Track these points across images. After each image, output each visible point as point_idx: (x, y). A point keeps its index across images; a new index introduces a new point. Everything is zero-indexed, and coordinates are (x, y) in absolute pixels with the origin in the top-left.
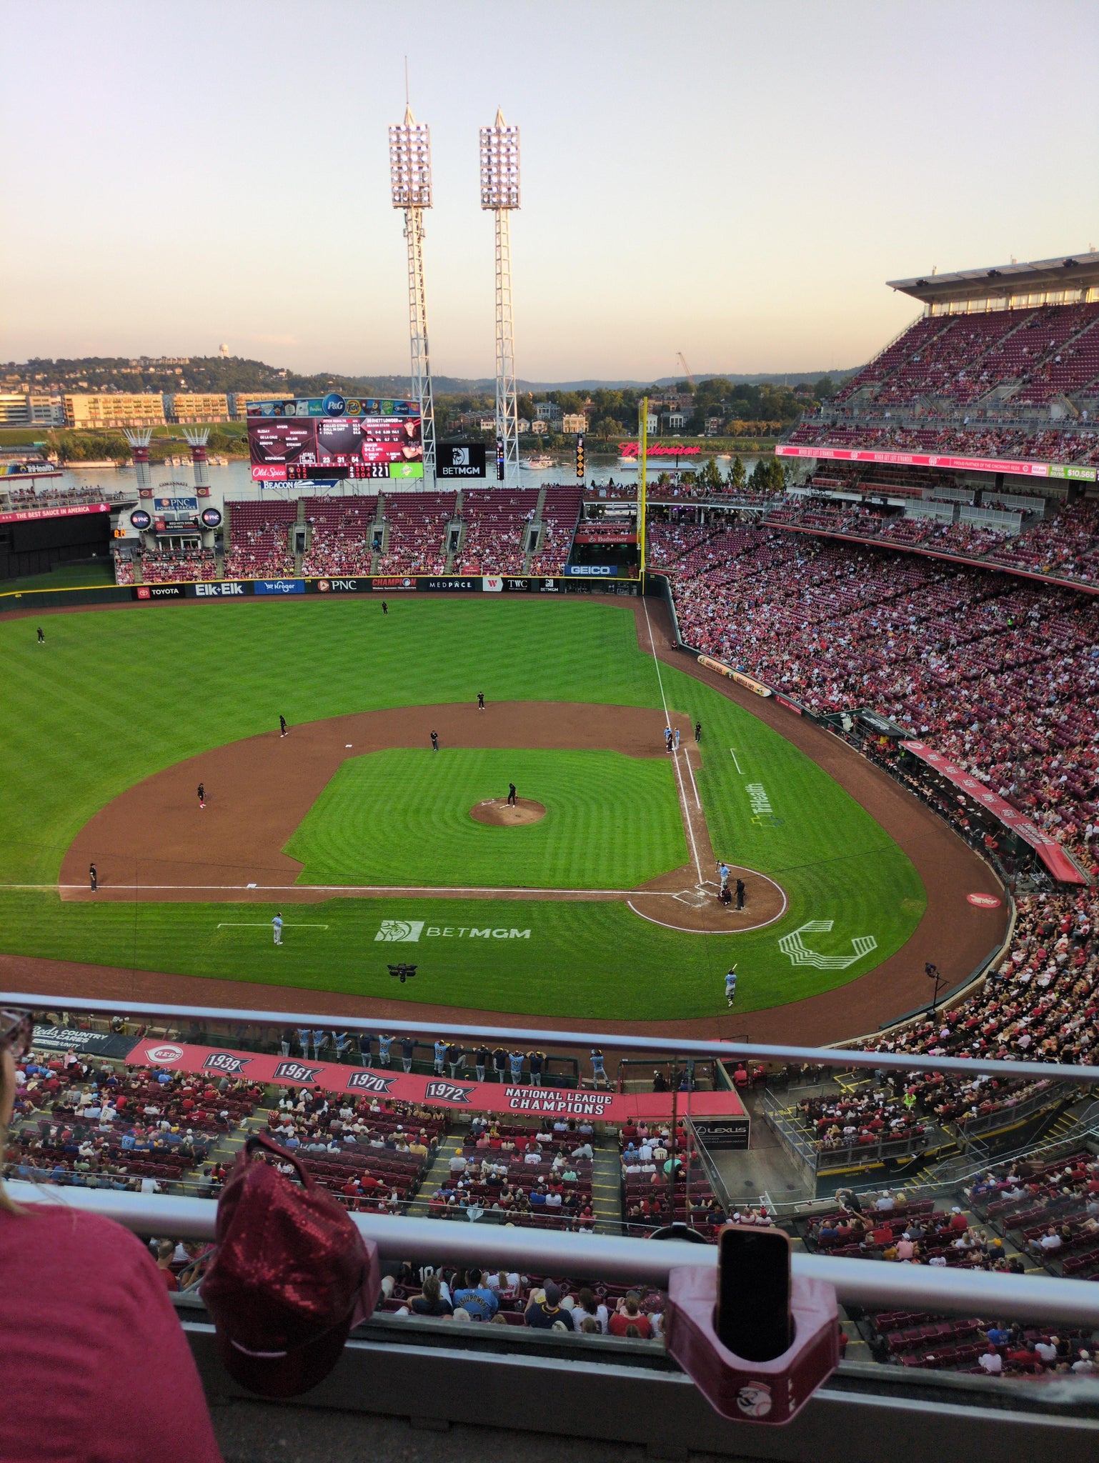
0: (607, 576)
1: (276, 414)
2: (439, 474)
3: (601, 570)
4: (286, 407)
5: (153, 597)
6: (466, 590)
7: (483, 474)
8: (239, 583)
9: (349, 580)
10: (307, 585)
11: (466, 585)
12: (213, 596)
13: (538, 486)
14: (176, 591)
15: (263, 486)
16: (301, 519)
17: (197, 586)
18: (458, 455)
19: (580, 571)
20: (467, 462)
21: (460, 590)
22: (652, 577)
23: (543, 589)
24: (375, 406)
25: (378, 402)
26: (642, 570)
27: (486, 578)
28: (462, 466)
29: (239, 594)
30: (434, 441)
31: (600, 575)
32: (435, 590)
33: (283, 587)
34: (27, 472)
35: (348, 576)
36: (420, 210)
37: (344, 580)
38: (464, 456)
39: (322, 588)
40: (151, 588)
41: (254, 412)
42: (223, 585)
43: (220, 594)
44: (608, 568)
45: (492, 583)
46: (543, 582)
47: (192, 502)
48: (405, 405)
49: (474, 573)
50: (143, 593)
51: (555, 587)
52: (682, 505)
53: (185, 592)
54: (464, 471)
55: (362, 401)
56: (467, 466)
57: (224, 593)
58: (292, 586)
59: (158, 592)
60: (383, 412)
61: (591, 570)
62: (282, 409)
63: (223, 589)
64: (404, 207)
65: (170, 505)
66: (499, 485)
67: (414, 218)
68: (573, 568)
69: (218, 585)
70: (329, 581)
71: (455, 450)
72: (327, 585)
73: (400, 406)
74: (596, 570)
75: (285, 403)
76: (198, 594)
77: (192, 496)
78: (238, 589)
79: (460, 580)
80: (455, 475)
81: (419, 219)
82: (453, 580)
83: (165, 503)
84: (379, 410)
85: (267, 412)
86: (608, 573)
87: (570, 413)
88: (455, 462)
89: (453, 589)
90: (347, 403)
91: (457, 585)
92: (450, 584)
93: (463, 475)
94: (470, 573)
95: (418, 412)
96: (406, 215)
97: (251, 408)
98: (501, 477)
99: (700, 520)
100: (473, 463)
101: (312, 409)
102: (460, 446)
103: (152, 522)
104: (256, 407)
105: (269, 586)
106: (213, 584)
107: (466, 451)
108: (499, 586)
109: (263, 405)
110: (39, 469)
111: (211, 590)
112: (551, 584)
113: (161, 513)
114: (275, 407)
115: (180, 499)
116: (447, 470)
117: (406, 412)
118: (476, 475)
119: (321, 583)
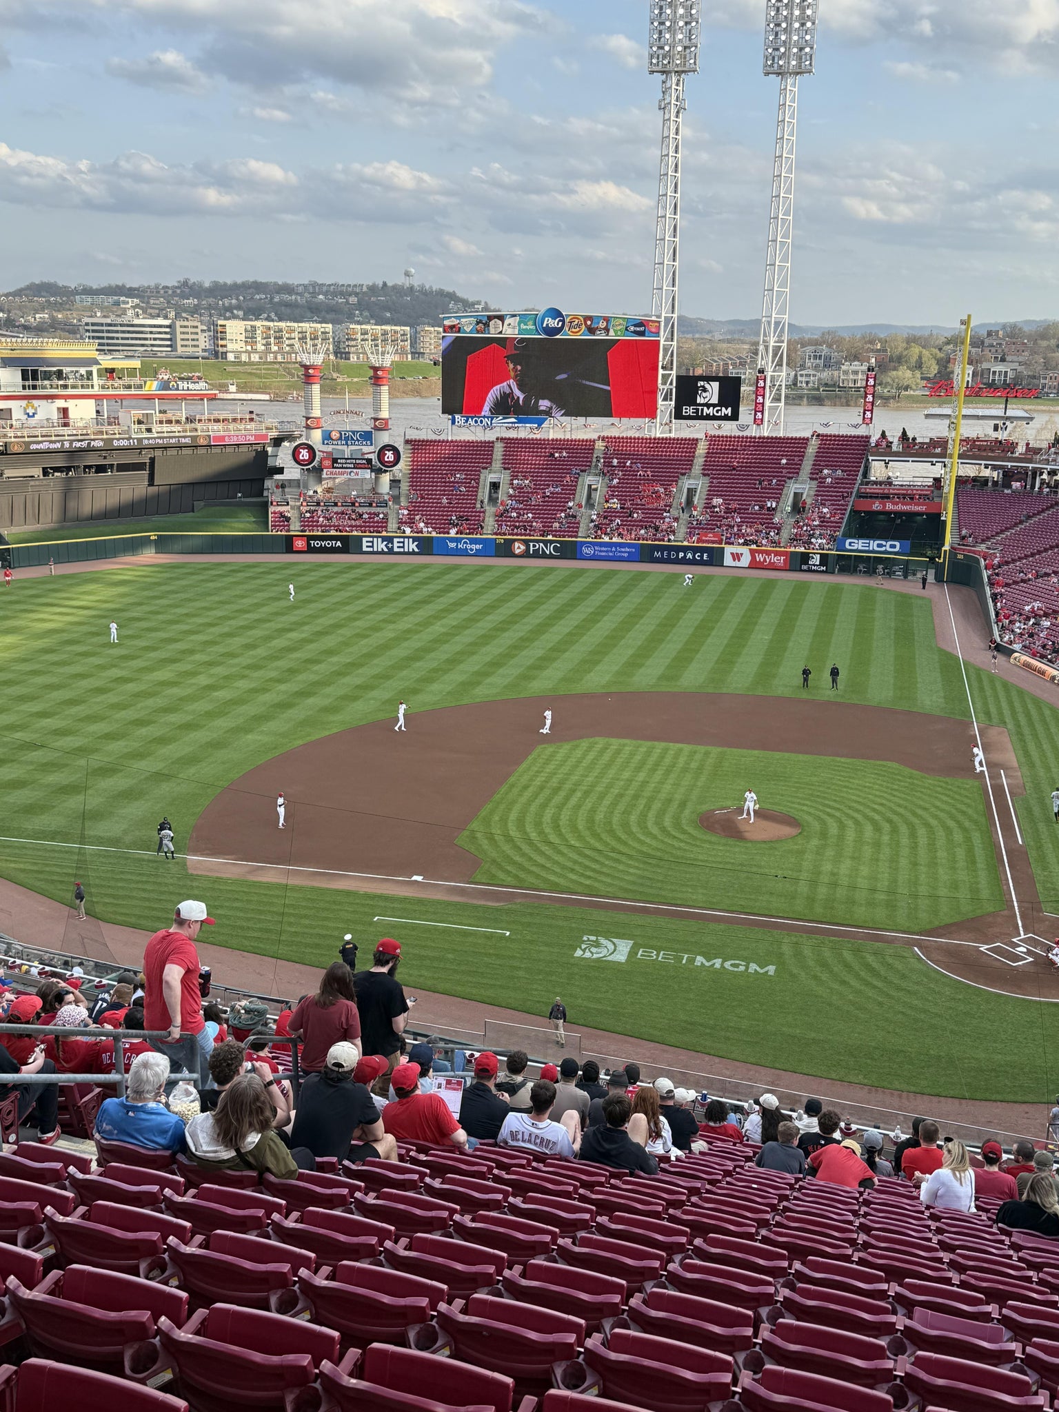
0: (895, 553)
1: (478, 332)
2: (679, 415)
3: (887, 545)
4: (492, 323)
5: (311, 550)
6: (701, 563)
7: (735, 417)
8: (415, 539)
9: (551, 542)
10: (498, 546)
11: (702, 556)
12: (382, 553)
13: (807, 434)
14: (339, 544)
15: (453, 423)
16: (497, 464)
17: (365, 540)
18: (705, 390)
19: (858, 545)
20: (715, 400)
21: (693, 562)
22: (960, 557)
23: (804, 567)
24: (602, 325)
25: (607, 319)
26: (946, 547)
27: (729, 550)
28: (708, 405)
29: (413, 553)
30: (674, 373)
31: (886, 552)
32: (660, 561)
33: (469, 547)
34: (177, 389)
35: (550, 537)
36: (683, 75)
37: (546, 543)
38: (712, 392)
39: (517, 551)
40: (310, 538)
41: (452, 327)
42: (396, 540)
43: (391, 552)
44: (897, 544)
45: (736, 557)
46: (805, 558)
47: (367, 437)
48: (641, 324)
49: (713, 542)
50: (300, 544)
51: (821, 564)
52: (1009, 464)
53: (349, 545)
54: (711, 411)
55: (587, 318)
56: (714, 406)
57: (396, 550)
58: (479, 547)
59: (317, 544)
60: (612, 332)
61: (874, 545)
62: (487, 325)
63: (396, 545)
64: (663, 72)
65: (340, 438)
66: (753, 432)
67: (674, 86)
68: (848, 541)
69: (389, 540)
70: (526, 542)
71: (700, 383)
72: (523, 547)
73: (635, 326)
74: (879, 546)
75: (490, 318)
76: (365, 549)
77: (368, 429)
78: (413, 547)
79: (695, 550)
80: (699, 417)
81: (680, 88)
82: (685, 549)
83: (335, 435)
84: (607, 330)
86: (897, 549)
87: (851, 361)
88: (699, 400)
89: (684, 561)
90: (567, 320)
91: (690, 556)
92: (681, 555)
93: (708, 417)
94: (708, 542)
95: (657, 334)
96: (664, 82)
98: (758, 422)
99: (1033, 486)
100: (722, 402)
101: (522, 325)
102: (709, 379)
103: (317, 459)
104: (456, 322)
105: (452, 545)
106: (384, 539)
107: (716, 385)
108: (745, 561)
109: (463, 320)
110: (191, 386)
111: (382, 546)
112: (816, 560)
113: (329, 448)
114: (478, 323)
115: (353, 432)
116: (688, 410)
117: (642, 334)
118: (726, 418)
119: (517, 544)
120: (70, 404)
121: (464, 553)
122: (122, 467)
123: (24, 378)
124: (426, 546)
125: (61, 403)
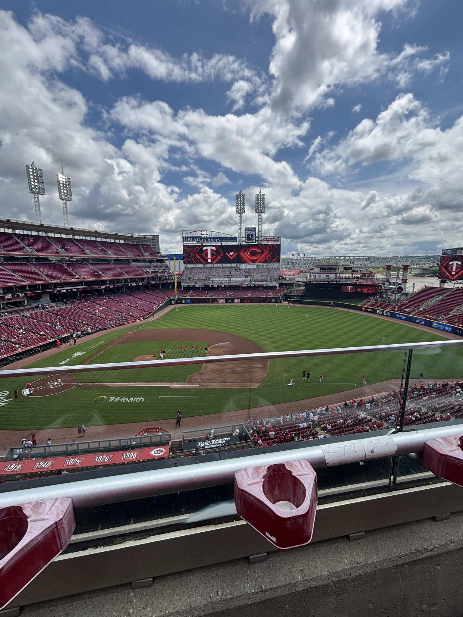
1: (453, 254)
5: (366, 311)
8: (389, 312)
12: (381, 315)
14: (372, 310)
17: (377, 310)
33: (402, 317)
40: (366, 308)
47: (399, 284)
50: (363, 309)
53: (374, 311)
58: (405, 317)
62: (456, 252)
63: (385, 313)
69: (383, 311)
75: (458, 249)
76: (377, 313)
78: (388, 314)
83: (392, 284)
85: (449, 253)
97: (443, 252)
103: (382, 289)
104: (446, 251)
105: (398, 316)
106: (382, 311)
111: (381, 313)
114: (453, 251)
115: (397, 283)
120: (330, 275)
121: (400, 319)
122: (333, 288)
123: (321, 269)
124: (392, 315)
125: (327, 274)
